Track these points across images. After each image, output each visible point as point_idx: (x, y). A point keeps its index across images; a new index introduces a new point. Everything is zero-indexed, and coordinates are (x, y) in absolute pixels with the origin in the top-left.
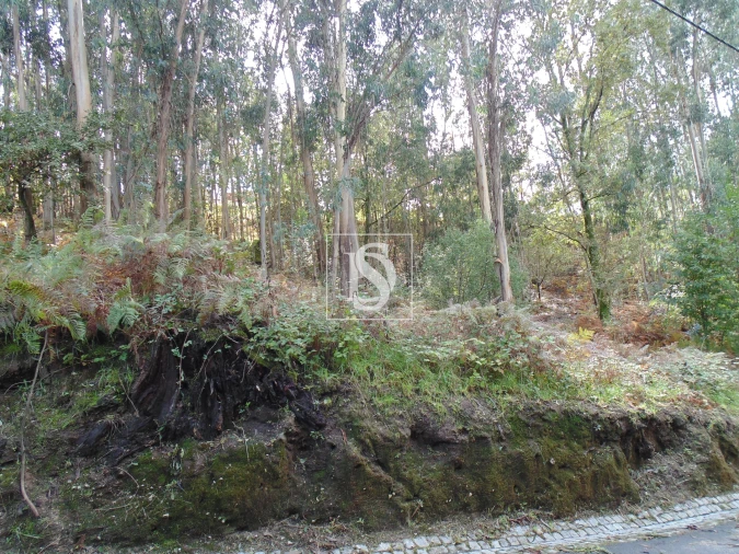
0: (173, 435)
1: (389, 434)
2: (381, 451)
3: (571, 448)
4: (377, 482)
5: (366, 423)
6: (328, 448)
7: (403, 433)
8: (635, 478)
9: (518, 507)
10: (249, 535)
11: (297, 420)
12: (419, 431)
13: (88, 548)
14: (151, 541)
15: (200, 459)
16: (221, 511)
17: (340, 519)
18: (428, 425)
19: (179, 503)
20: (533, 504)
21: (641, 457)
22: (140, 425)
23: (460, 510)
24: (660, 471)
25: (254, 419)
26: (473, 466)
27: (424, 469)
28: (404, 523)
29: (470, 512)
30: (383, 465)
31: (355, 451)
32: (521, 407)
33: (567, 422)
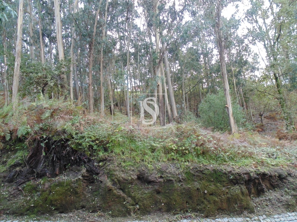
0: (41, 176)
1: (126, 177)
2: (123, 184)
3: (216, 186)
4: (119, 197)
5: (117, 173)
6: (99, 182)
7: (133, 177)
8: (254, 202)
9: (187, 211)
10: (63, 215)
11: (87, 171)
12: (141, 177)
13: (3, 216)
14: (26, 215)
15: (47, 185)
16: (52, 205)
17: (102, 211)
18: (145, 174)
19: (38, 201)
20: (194, 210)
21: (260, 192)
22: (28, 171)
23: (158, 211)
24: (269, 199)
25: (72, 170)
26: (165, 192)
27: (144, 192)
28: (130, 214)
29: (163, 212)
30: (123, 190)
31: (109, 184)
32: (191, 168)
33: (215, 174)
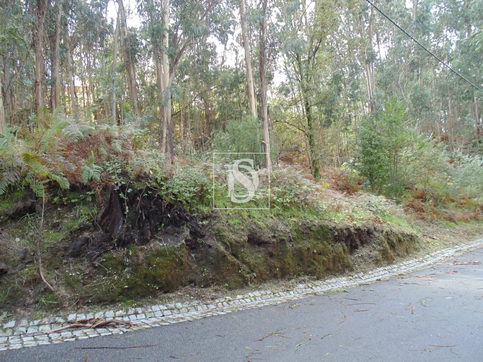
0: (123, 243)
1: (238, 240)
2: (234, 248)
3: (324, 244)
4: (233, 265)
5: (226, 234)
6: (207, 248)
7: (245, 239)
8: (350, 258)
9: (299, 275)
10: (171, 295)
11: (191, 233)
12: (252, 237)
13: (84, 307)
14: (119, 301)
15: (141, 256)
16: (156, 283)
17: (216, 285)
18: (257, 234)
19: (132, 280)
20: (307, 273)
21: (353, 248)
22: (104, 238)
23: (273, 277)
24: (362, 255)
25: (167, 233)
26: (278, 255)
27: (256, 257)
28: (247, 284)
29: (278, 278)
30: (237, 257)
31: (222, 248)
32: (300, 224)
33: (322, 231)
